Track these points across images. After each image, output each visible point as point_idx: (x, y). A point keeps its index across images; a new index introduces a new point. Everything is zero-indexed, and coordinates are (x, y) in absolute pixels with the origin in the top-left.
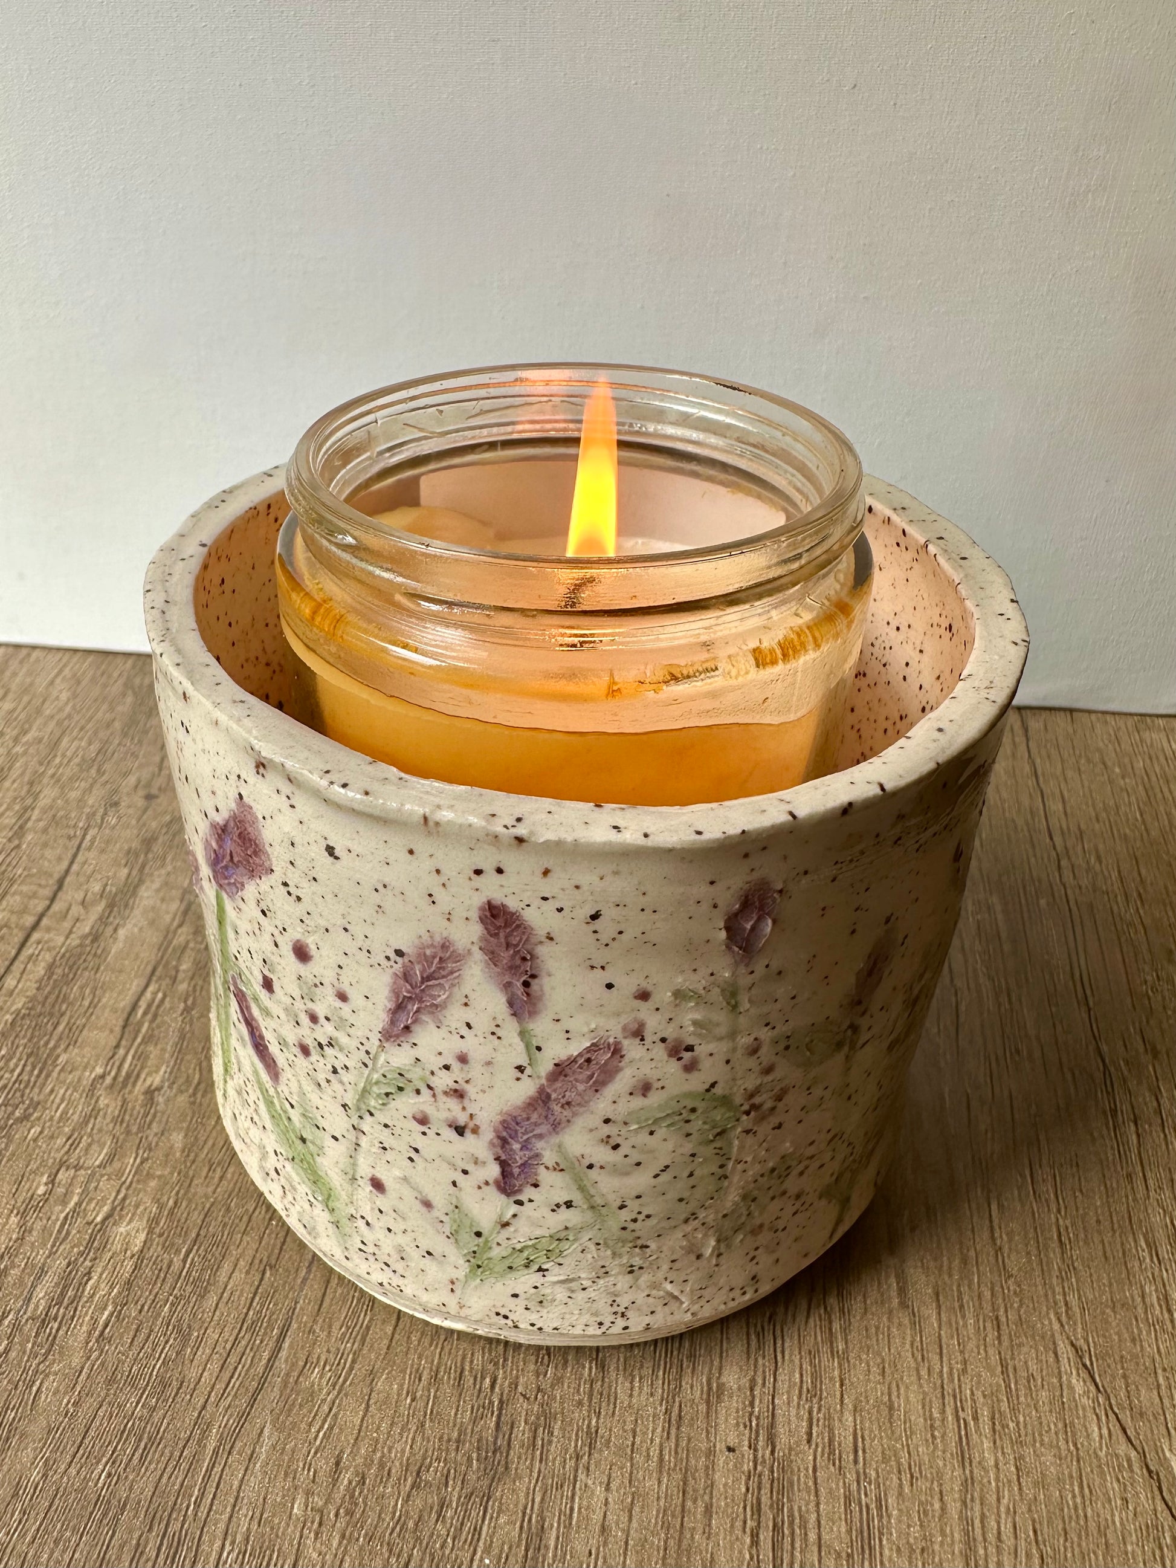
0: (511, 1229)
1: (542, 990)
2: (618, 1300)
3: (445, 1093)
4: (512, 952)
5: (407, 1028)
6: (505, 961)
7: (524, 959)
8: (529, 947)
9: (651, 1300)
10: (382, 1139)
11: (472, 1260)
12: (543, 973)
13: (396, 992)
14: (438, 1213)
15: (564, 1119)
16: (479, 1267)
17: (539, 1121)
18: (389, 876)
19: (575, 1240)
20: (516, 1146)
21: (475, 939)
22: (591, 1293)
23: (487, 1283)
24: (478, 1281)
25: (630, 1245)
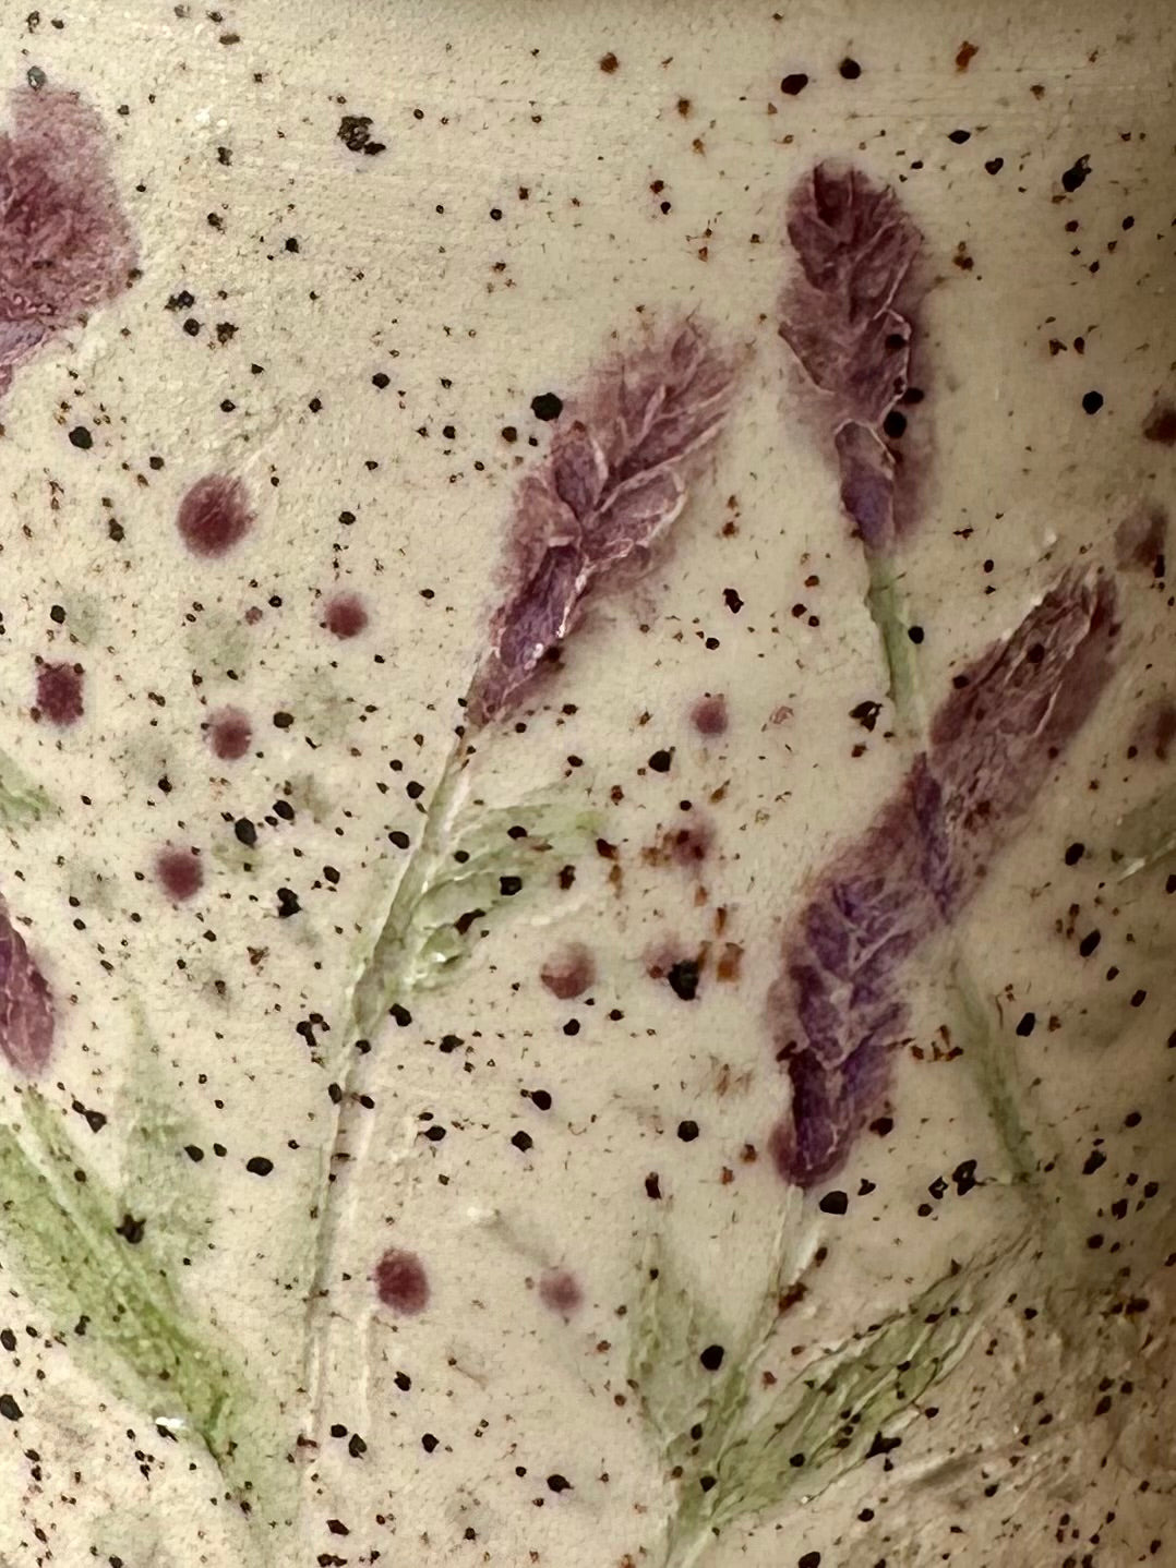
0: (807, 1309)
1: (931, 441)
2: (1075, 1511)
3: (651, 854)
4: (863, 326)
5: (553, 655)
6: (842, 361)
7: (895, 343)
8: (909, 301)
9: (1150, 1496)
10: (430, 1098)
11: (689, 1466)
12: (939, 385)
13: (522, 547)
14: (594, 1318)
15: (971, 867)
16: (708, 1483)
17: (907, 887)
18: (538, 156)
19: (977, 1308)
20: (839, 993)
21: (769, 304)
22: (1010, 1503)
23: (732, 1538)
24: (706, 1536)
25: (1105, 1303)
